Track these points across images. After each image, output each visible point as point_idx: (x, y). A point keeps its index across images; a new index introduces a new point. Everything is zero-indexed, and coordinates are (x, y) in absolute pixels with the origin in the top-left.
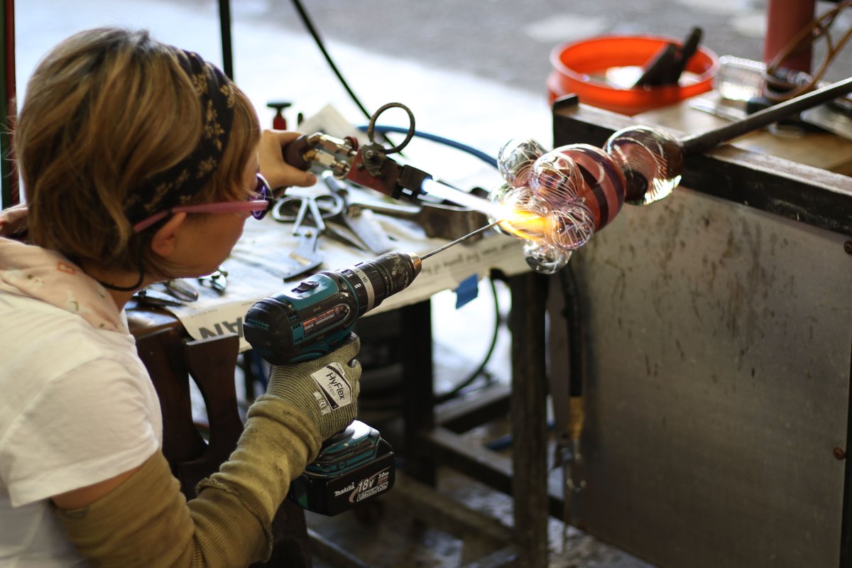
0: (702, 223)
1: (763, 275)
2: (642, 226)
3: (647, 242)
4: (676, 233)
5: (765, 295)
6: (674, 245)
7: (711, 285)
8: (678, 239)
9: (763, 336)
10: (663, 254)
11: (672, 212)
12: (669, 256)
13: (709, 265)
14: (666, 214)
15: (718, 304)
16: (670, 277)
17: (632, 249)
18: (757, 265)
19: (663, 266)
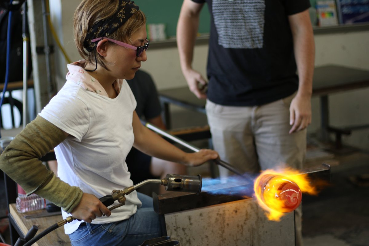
0: (234, 213)
1: (261, 220)
2: (209, 226)
3: (212, 231)
4: (224, 222)
5: (263, 227)
6: (225, 226)
7: (242, 234)
8: (225, 224)
9: (264, 242)
10: (220, 232)
11: (220, 214)
12: (223, 232)
13: (240, 227)
14: (218, 217)
15: (246, 239)
16: (225, 239)
17: (207, 237)
18: (258, 218)
19: (221, 236)
